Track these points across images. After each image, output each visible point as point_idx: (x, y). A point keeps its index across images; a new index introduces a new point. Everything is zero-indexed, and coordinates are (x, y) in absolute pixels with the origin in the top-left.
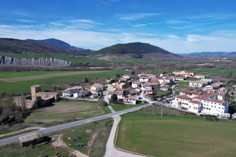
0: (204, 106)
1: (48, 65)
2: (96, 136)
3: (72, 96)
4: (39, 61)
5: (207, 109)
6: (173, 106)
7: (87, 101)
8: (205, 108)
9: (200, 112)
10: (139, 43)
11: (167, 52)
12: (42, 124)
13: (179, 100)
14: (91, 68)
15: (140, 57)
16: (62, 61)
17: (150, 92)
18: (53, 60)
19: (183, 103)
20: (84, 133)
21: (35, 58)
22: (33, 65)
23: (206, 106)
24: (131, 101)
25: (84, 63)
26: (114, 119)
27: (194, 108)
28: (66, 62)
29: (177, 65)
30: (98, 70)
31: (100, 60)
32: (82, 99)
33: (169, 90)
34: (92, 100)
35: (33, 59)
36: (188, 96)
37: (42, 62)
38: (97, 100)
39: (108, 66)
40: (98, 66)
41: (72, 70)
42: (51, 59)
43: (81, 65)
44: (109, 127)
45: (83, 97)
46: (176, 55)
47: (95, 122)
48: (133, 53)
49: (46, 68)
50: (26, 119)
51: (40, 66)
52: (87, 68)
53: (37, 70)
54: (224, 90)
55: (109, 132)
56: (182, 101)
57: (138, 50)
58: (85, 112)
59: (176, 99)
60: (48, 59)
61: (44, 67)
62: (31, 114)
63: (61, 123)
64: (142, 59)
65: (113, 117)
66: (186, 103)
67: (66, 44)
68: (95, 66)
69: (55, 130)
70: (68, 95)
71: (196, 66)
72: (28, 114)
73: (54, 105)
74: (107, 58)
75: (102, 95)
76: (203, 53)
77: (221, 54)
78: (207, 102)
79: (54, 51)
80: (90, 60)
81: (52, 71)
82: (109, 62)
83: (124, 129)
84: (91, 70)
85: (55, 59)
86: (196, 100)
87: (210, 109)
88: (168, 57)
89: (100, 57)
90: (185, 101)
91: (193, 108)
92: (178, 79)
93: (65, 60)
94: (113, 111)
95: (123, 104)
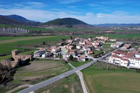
0: (130, 62)
1: (15, 32)
2: (74, 91)
3: (41, 56)
4: (8, 29)
5: (133, 64)
6: (109, 62)
7: (53, 60)
8: (131, 63)
9: (128, 66)
10: (70, 19)
11: (86, 24)
12: (29, 82)
13: (113, 58)
14: (43, 34)
15: (71, 27)
16: (24, 30)
17: (91, 52)
18: (17, 29)
19: (116, 60)
20: (64, 88)
21: (5, 28)
22: (4, 33)
23: (132, 62)
24: (82, 59)
25: (38, 31)
26: (78, 74)
27: (125, 63)
28: (26, 30)
29: (95, 32)
30: (47, 35)
31: (48, 29)
32: (49, 58)
33: (101, 50)
34: (55, 59)
35: (4, 28)
36: (117, 55)
37: (10, 30)
38: (59, 59)
39: (53, 32)
40: (47, 33)
41: (31, 36)
42: (16, 29)
43: (36, 32)
44: (78, 82)
45: (48, 57)
46: (91, 25)
47: (66, 78)
48: (67, 24)
49: (14, 35)
50: (14, 77)
51: (9, 33)
52: (40, 34)
53: (8, 36)
54: (134, 50)
55: (81, 86)
56: (115, 59)
57: (70, 22)
58: (54, 69)
59: (111, 57)
60: (14, 28)
61: (12, 33)
62: (16, 72)
63: (43, 80)
64: (72, 28)
65: (76, 72)
66: (118, 60)
67: (24, 18)
68: (45, 33)
69: (42, 87)
70: (38, 56)
71: (105, 32)
72: (14, 72)
73: (30, 64)
74: (51, 27)
75: (61, 55)
76: (106, 24)
77: (115, 25)
78: (132, 59)
79: (17, 23)
80: (41, 28)
81: (18, 36)
82: (54, 30)
83: (89, 83)
84: (43, 35)
85: (19, 29)
86: (125, 58)
87: (134, 64)
88: (87, 27)
89: (47, 27)
90: (117, 59)
91: (123, 64)
92: (102, 42)
93: (25, 29)
94: (73, 67)
95: (77, 61)
